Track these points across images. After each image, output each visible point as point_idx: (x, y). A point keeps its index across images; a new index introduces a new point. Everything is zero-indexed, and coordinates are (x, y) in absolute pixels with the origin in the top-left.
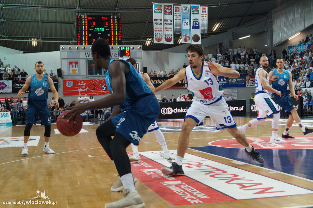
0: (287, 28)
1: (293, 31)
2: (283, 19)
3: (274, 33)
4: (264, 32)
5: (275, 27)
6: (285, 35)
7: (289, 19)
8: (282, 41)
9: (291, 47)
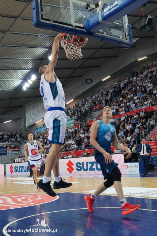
0: (35, 116)
1: (38, 118)
2: (32, 111)
3: (26, 119)
4: (20, 118)
5: (27, 115)
6: (33, 121)
7: (36, 111)
8: (32, 124)
9: (36, 129)
